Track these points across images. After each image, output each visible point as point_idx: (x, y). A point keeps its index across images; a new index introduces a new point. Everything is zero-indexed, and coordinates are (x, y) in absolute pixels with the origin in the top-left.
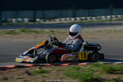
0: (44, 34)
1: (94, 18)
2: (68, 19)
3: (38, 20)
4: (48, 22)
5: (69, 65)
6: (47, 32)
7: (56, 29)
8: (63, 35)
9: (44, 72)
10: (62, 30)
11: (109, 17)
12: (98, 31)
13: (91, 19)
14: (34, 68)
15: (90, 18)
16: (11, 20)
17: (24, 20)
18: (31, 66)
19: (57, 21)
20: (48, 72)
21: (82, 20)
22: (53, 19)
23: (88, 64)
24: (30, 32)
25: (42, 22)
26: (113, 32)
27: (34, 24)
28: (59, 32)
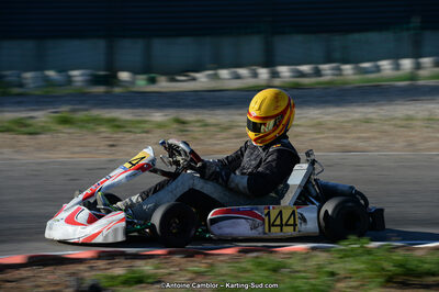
0: (147, 132)
1: (348, 69)
2: (243, 72)
3: (124, 76)
4: (164, 85)
5: (240, 252)
6: (160, 126)
7: (195, 111)
8: (224, 135)
9: (140, 280)
10: (220, 117)
11: (407, 64)
12: (359, 120)
13: (338, 72)
14: (101, 263)
15: (333, 69)
16: (19, 77)
17: (70, 77)
18: (93, 259)
19: (202, 80)
21: (302, 75)
23: (313, 249)
24: (91, 125)
25: (141, 83)
26: (419, 123)
27: (106, 92)
28: (206, 125)
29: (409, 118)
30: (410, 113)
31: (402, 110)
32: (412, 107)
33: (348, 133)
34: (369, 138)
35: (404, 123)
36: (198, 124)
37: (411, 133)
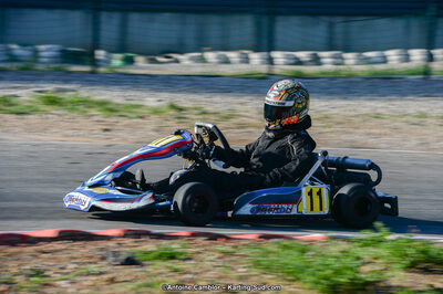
0: (141, 117)
1: (350, 57)
2: (233, 55)
4: (142, 65)
6: (156, 111)
9: (172, 257)
11: (417, 55)
13: (339, 61)
14: (129, 241)
15: (333, 57)
17: (36, 51)
18: (119, 237)
19: (186, 64)
20: (189, 259)
21: (299, 62)
22: (165, 52)
28: (204, 113)
29: (423, 115)
30: (423, 110)
31: (413, 105)
32: (426, 104)
33: (358, 128)
34: (380, 134)
35: (416, 120)
36: (196, 112)
37: (424, 131)
